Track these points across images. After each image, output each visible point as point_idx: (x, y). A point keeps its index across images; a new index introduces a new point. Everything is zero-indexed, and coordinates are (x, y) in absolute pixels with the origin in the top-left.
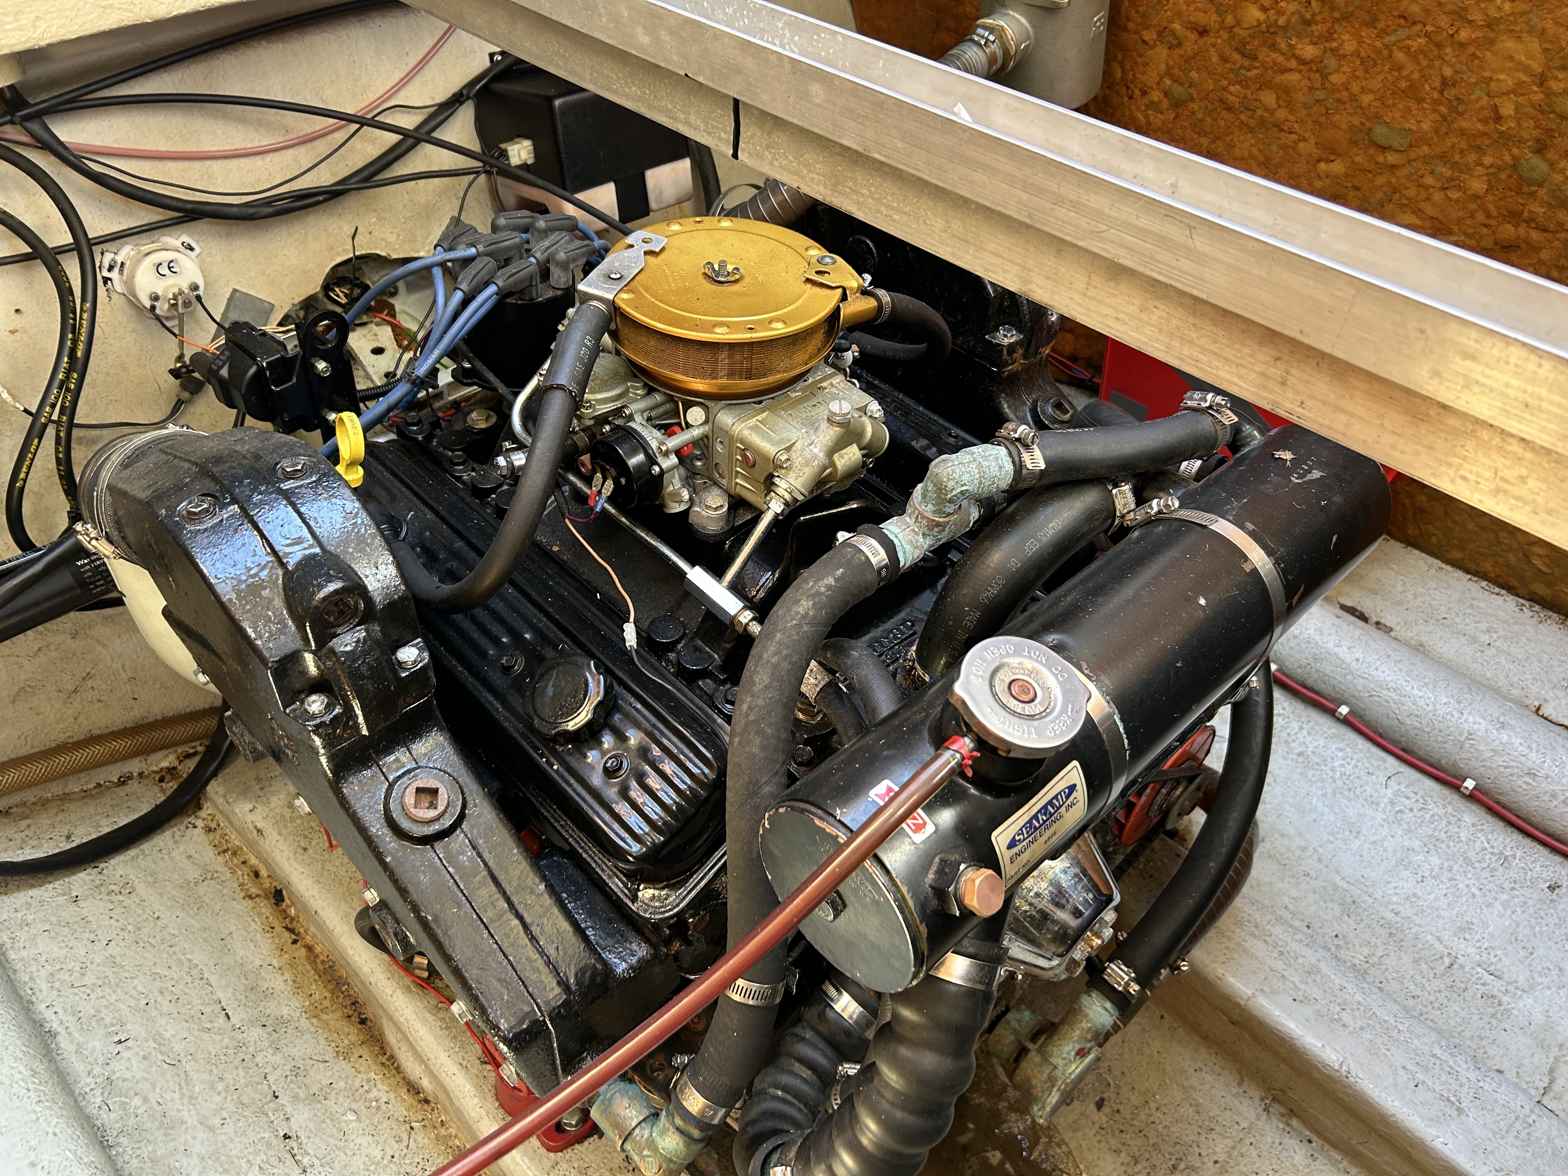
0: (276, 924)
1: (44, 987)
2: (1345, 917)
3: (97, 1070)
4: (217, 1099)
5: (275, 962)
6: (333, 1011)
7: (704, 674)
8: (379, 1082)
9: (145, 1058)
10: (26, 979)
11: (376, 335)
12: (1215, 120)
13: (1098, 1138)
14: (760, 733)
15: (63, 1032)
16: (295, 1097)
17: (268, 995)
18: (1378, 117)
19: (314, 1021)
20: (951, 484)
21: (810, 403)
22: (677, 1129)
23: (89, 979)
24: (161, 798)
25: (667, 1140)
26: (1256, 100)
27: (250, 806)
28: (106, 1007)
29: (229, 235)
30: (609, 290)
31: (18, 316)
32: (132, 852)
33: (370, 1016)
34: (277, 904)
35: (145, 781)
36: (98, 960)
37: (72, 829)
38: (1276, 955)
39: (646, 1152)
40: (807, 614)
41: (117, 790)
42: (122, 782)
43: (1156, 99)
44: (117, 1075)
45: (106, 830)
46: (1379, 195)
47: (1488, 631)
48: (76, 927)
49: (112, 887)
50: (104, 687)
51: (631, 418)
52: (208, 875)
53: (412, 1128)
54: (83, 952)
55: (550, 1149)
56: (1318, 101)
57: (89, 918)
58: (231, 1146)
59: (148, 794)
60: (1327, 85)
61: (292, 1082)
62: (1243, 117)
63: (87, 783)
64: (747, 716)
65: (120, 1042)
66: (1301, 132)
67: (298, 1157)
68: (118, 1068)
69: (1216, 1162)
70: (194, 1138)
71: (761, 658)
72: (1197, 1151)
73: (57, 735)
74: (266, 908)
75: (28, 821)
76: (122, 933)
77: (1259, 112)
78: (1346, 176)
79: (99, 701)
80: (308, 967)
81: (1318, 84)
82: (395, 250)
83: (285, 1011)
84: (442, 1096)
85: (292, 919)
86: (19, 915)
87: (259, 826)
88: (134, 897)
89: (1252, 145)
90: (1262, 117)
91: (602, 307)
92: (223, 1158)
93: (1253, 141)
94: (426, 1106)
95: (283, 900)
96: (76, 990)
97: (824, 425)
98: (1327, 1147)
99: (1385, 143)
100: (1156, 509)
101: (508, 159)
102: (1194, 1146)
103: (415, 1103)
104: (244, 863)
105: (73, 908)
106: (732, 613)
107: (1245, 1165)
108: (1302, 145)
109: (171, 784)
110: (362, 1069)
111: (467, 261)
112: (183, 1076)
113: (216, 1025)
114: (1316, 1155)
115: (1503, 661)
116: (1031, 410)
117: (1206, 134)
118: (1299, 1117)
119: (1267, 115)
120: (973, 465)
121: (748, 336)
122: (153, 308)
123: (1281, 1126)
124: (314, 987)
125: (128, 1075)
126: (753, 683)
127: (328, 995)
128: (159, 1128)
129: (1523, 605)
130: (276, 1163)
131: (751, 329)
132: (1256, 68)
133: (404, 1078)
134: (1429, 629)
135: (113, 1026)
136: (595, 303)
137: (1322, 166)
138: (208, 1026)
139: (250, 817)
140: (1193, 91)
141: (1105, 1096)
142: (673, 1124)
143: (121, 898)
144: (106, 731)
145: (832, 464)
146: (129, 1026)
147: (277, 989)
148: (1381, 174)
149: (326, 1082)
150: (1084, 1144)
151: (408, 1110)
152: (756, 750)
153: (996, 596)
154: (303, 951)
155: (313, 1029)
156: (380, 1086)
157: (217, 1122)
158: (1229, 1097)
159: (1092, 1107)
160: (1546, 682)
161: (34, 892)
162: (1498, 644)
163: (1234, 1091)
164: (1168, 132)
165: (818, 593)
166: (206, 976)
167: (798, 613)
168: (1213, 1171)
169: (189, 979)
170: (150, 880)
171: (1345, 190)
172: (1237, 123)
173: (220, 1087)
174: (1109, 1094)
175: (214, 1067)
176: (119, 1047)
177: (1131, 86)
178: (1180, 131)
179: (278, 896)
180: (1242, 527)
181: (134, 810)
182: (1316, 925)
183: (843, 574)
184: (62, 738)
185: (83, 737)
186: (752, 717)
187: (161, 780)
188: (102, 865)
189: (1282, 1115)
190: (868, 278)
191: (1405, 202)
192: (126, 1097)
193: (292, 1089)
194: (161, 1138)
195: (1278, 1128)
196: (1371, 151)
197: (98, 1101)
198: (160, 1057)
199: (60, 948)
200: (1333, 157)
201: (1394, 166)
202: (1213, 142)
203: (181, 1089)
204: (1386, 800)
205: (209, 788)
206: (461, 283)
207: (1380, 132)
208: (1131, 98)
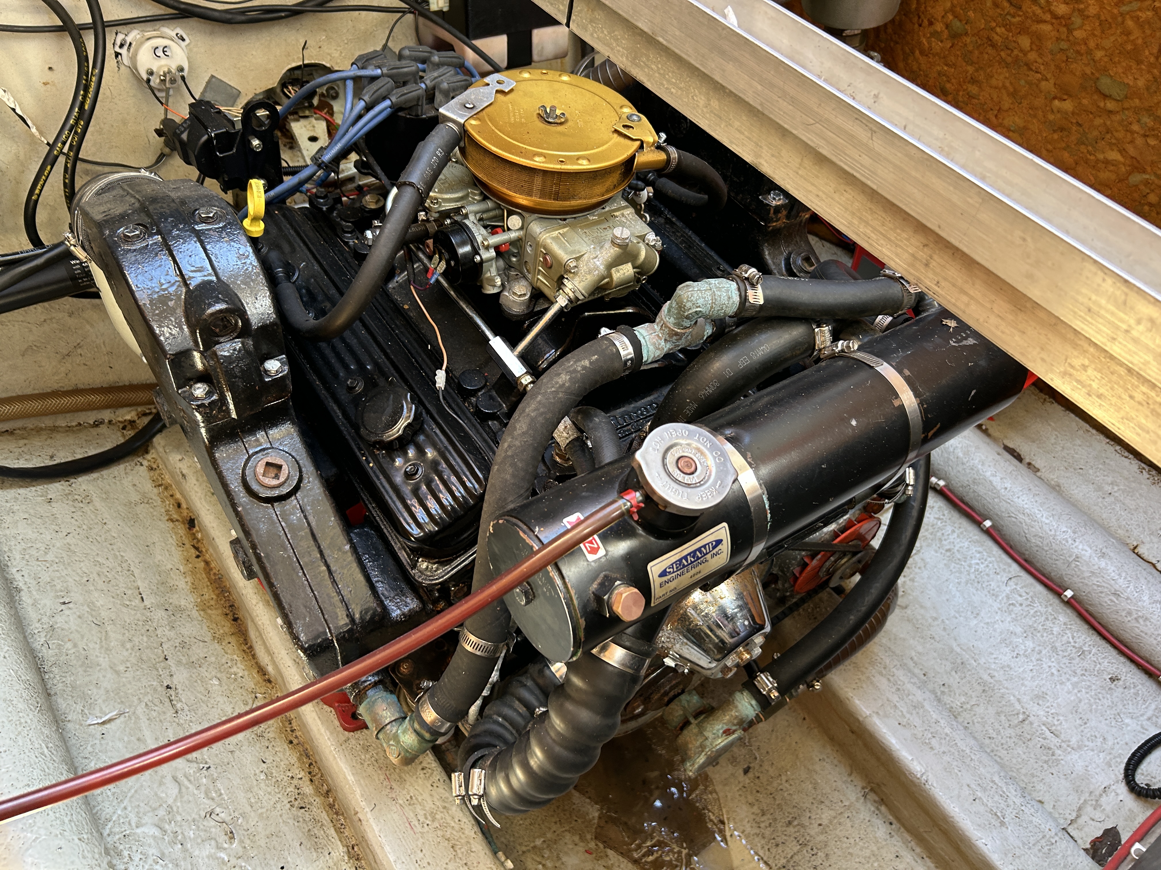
0: (186, 542)
1: (18, 556)
2: (953, 673)
3: (45, 619)
4: (126, 654)
5: (181, 568)
6: (216, 609)
7: (493, 417)
8: (239, 662)
9: (80, 617)
10: (6, 549)
11: (314, 127)
12: (981, 53)
13: (740, 793)
14: (513, 465)
15: (26, 590)
16: (179, 662)
17: (173, 589)
18: (1105, 70)
19: (202, 613)
20: (689, 305)
21: (603, 226)
22: (415, 731)
23: (50, 557)
24: (122, 440)
25: (407, 737)
26: (1015, 42)
27: (179, 457)
28: (59, 578)
29: (212, 33)
30: (461, 116)
31: (49, 73)
32: (95, 475)
33: (240, 616)
34: (190, 529)
35: (111, 427)
36: (58, 545)
37: (56, 452)
38: (894, 690)
39: (392, 742)
40: (564, 384)
41: (91, 430)
42: (97, 424)
43: (939, 30)
44: (58, 625)
45: (79, 456)
46: (1095, 133)
47: (1112, 484)
48: (47, 520)
49: (76, 497)
50: (89, 355)
51: (466, 216)
52: (145, 500)
53: (256, 697)
54: (49, 538)
55: (345, 729)
56: (1061, 50)
57: (57, 516)
58: (129, 686)
59: (113, 436)
60: (1071, 38)
61: (179, 651)
62: (1003, 54)
63: (71, 421)
64: (506, 451)
65: (64, 603)
66: (1045, 73)
67: (174, 702)
68: (60, 620)
69: (820, 825)
70: (104, 677)
71: (524, 411)
72: (809, 815)
73: (52, 383)
74: (182, 530)
75: (26, 441)
76: (78, 530)
77: (1016, 52)
78: (1073, 113)
79: (85, 364)
80: (204, 576)
81: (1064, 36)
82: (337, 63)
83: (183, 603)
84: (280, 680)
85: (198, 541)
86: (8, 505)
87: (184, 472)
88: (91, 507)
89: (1006, 78)
90: (1017, 56)
91: (455, 128)
92: (122, 694)
93: (1007, 75)
94: (268, 684)
95: (194, 527)
96: (40, 563)
97: (608, 245)
98: (902, 829)
99: (1107, 92)
100: (840, 348)
101: (428, 5)
102: (807, 811)
103: (261, 681)
104: (172, 496)
105: (47, 506)
106: (517, 375)
107: (841, 831)
108: (1043, 83)
109: (130, 432)
110: (229, 651)
111: (373, 79)
112: (104, 633)
113: (133, 604)
114: (893, 833)
115: (1118, 509)
116: (785, 259)
117: (972, 63)
118: (886, 805)
119: (1021, 55)
120: (709, 293)
121: (559, 167)
122: (149, 81)
123: (873, 809)
124: (206, 590)
125: (66, 626)
126: (515, 428)
127: (214, 597)
128: (81, 666)
129: (1144, 469)
130: (157, 703)
131: (562, 162)
132: (1019, 16)
133: (257, 663)
134: (1067, 475)
135: (61, 591)
136: (450, 124)
137: (1056, 102)
138: (128, 603)
139: (180, 465)
140: (968, 27)
141: (752, 765)
142: (413, 727)
143: (81, 505)
144: (87, 387)
145: (610, 276)
146: (72, 594)
147: (180, 587)
148: (1100, 116)
149: (202, 655)
150: (729, 795)
151: (256, 685)
152: (508, 477)
153: (711, 395)
154: (202, 564)
155: (200, 619)
156: (239, 665)
157: (122, 668)
158: (839, 783)
159: (741, 772)
160: (1146, 528)
161: (22, 491)
162: (1116, 494)
163: (845, 779)
164: (944, 57)
165: (575, 371)
166: (132, 569)
167: (557, 383)
168: (817, 830)
169: (119, 569)
170: (104, 496)
171: (1070, 125)
172: (997, 59)
173: (129, 645)
174: (755, 765)
175: (126, 632)
176: (63, 607)
177: (922, 16)
178: (953, 58)
179: (191, 523)
180: (900, 372)
181: (101, 446)
182: (931, 674)
183: (596, 359)
184: (56, 387)
185: (70, 388)
186: (509, 453)
187: (124, 428)
188: (72, 480)
189: (875, 801)
190: (663, 136)
191: (1114, 141)
192: (62, 641)
193: (178, 656)
194: (81, 672)
195: (870, 810)
196: (1095, 97)
197: (42, 640)
198: (91, 619)
199: (33, 532)
200: (1065, 97)
201: (1110, 112)
202: (977, 70)
203: (101, 642)
204: (1004, 595)
205: (155, 440)
206: (364, 95)
207: (1105, 83)
208: (920, 25)
